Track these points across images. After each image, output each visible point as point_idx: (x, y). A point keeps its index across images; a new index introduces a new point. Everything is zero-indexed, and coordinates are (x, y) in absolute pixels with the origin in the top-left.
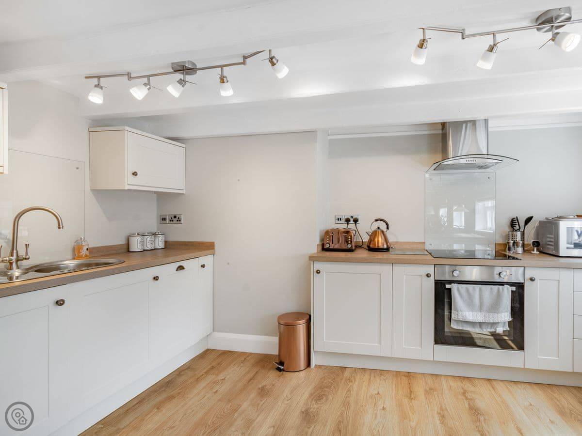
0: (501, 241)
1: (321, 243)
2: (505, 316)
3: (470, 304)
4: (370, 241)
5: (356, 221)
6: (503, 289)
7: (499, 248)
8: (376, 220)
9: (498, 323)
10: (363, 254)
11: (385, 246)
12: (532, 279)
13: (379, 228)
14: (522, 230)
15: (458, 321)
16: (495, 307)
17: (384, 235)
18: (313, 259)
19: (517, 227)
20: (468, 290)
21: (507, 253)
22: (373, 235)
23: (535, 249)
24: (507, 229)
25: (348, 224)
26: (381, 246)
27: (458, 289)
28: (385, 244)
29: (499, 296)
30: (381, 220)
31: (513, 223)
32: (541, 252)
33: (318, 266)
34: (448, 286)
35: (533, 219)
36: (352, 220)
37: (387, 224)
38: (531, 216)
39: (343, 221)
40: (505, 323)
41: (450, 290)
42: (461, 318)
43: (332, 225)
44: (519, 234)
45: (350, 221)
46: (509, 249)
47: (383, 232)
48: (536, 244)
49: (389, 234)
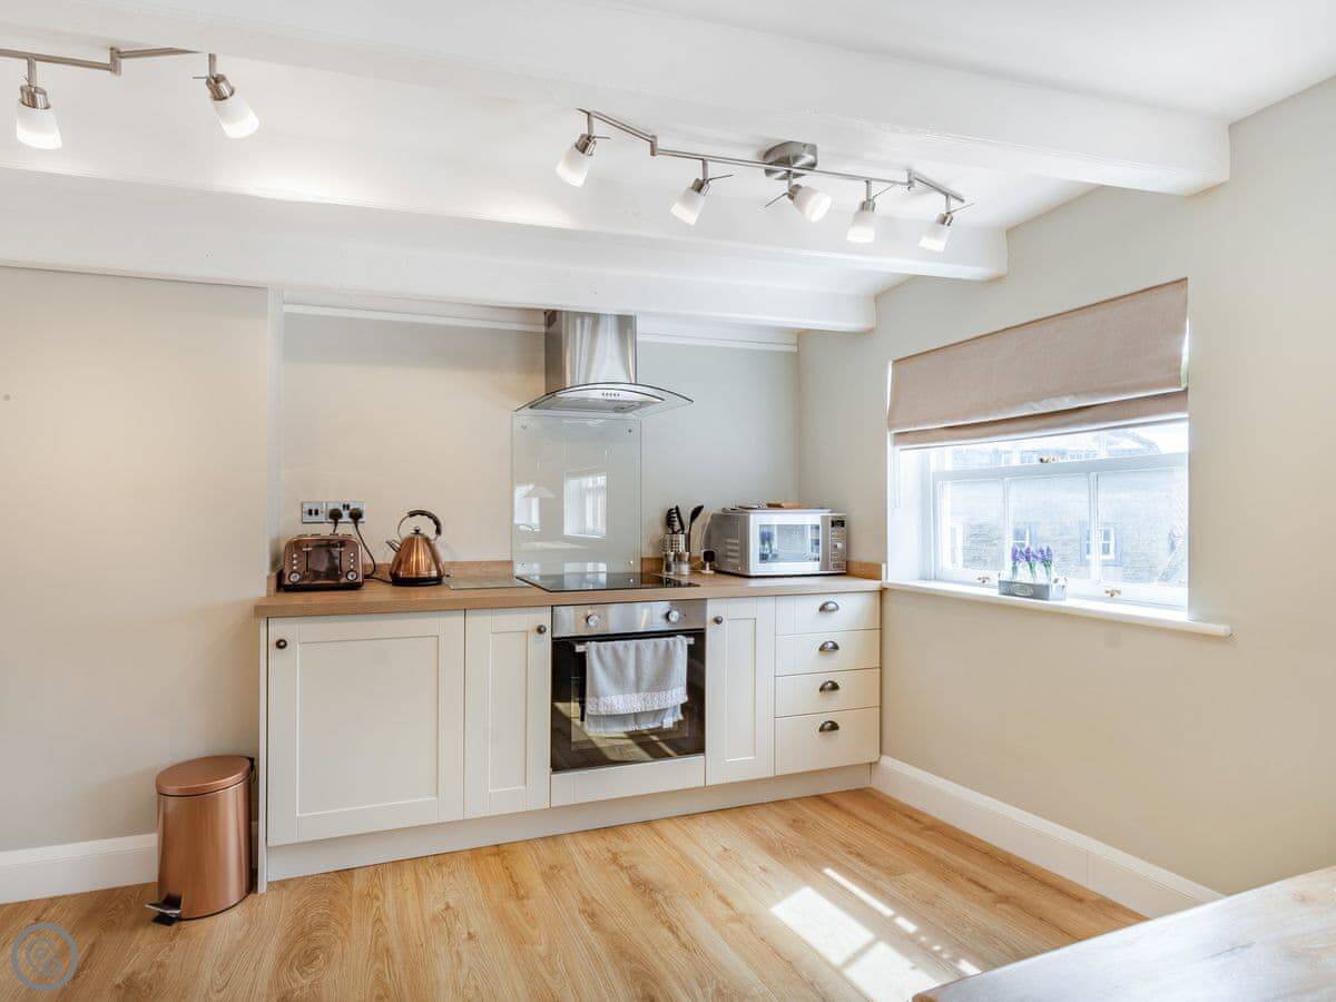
0: (649, 553)
1: (274, 574)
2: (679, 695)
3: (619, 679)
4: (399, 562)
5: (356, 516)
6: (674, 643)
7: (647, 567)
8: (412, 514)
9: (665, 710)
10: (377, 593)
11: (434, 573)
12: (717, 621)
13: (417, 532)
14: (686, 531)
15: (599, 718)
16: (661, 682)
17: (431, 547)
18: (263, 612)
19: (677, 526)
20: (615, 651)
21: (665, 574)
22: (405, 549)
23: (708, 565)
24: (658, 529)
25: (336, 524)
26: (424, 573)
27: (598, 655)
28: (433, 567)
29: (668, 655)
30: (422, 513)
31: (671, 517)
32: (718, 572)
33: (279, 629)
34: (579, 648)
35: (703, 512)
36: (345, 514)
37: (437, 523)
38: (699, 505)
39: (322, 517)
40: (675, 707)
41: (583, 655)
42: (603, 711)
43: (294, 527)
44: (682, 538)
45: (340, 516)
46: (668, 568)
47: (427, 540)
48: (709, 556)
49: (440, 544)
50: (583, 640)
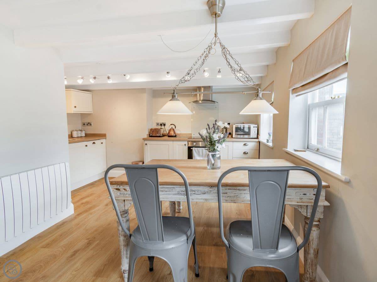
3: (199, 155)
5: (164, 125)
8: (171, 125)
10: (166, 138)
11: (174, 135)
13: (172, 128)
17: (174, 130)
20: (198, 149)
22: (170, 130)
26: (173, 135)
27: (195, 150)
41: (192, 150)
43: (155, 126)
45: (162, 125)
47: (173, 129)
49: (176, 130)
50: (192, 147)
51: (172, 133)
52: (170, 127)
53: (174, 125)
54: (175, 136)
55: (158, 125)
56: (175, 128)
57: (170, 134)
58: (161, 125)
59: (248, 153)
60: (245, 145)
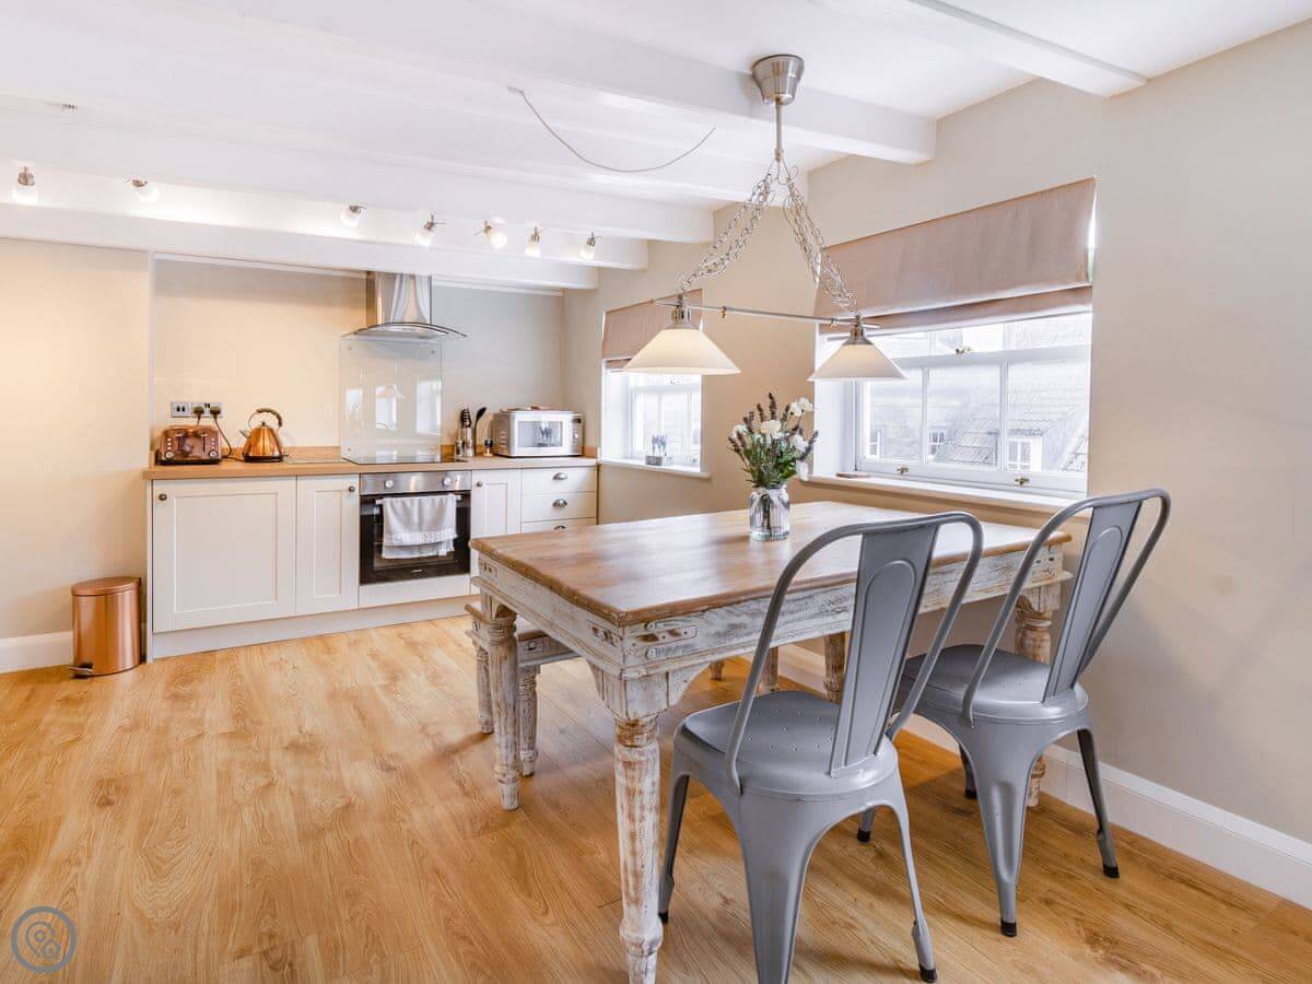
0: (447, 442)
1: (154, 452)
2: (449, 533)
3: (407, 523)
4: (249, 447)
5: (215, 413)
6: (447, 499)
7: (445, 451)
8: (260, 411)
9: (440, 543)
10: (233, 467)
11: (277, 454)
12: (480, 485)
13: (263, 424)
14: (473, 425)
15: (392, 548)
16: (437, 523)
17: (274, 435)
18: (149, 476)
19: (468, 423)
20: (404, 504)
21: (456, 457)
22: (254, 437)
23: (488, 450)
24: (455, 424)
25: (199, 418)
26: (269, 454)
27: (392, 506)
28: (276, 448)
29: (443, 506)
30: (268, 411)
31: (464, 417)
32: (496, 455)
33: (160, 487)
34: (379, 502)
35: (486, 412)
36: (207, 410)
37: (279, 418)
38: (485, 407)
39: (189, 412)
40: (448, 540)
41: (381, 506)
42: (395, 543)
43: (166, 420)
44: (469, 431)
45: (202, 412)
46: (458, 452)
47: (271, 430)
48: (490, 445)
49: (282, 434)
50: (382, 496)
51: (266, 446)
52: (256, 423)
53: (274, 413)
54: (280, 459)
55: (181, 413)
56: (280, 424)
57: (258, 452)
58: (199, 412)
59: (565, 503)
60: (556, 478)
